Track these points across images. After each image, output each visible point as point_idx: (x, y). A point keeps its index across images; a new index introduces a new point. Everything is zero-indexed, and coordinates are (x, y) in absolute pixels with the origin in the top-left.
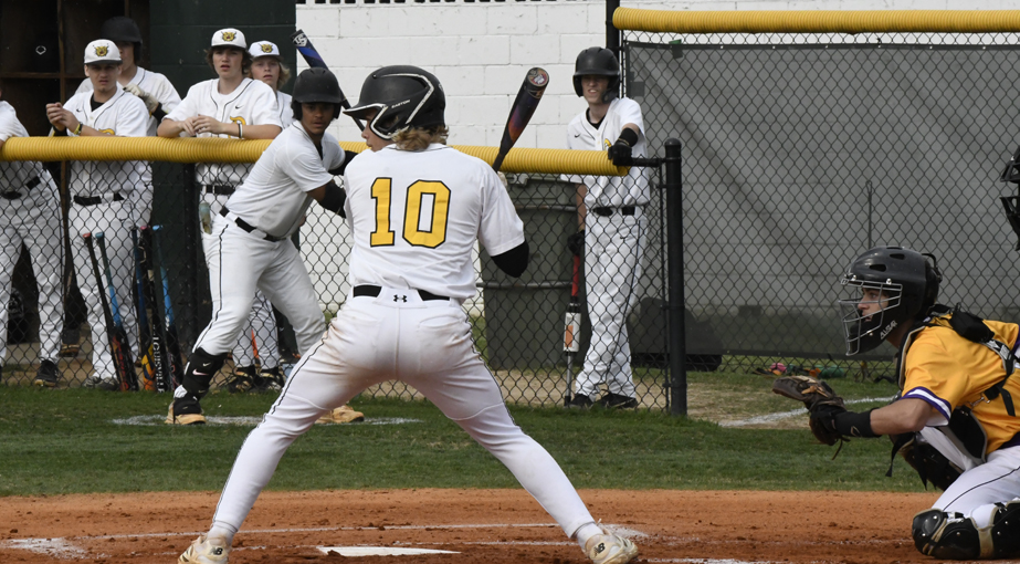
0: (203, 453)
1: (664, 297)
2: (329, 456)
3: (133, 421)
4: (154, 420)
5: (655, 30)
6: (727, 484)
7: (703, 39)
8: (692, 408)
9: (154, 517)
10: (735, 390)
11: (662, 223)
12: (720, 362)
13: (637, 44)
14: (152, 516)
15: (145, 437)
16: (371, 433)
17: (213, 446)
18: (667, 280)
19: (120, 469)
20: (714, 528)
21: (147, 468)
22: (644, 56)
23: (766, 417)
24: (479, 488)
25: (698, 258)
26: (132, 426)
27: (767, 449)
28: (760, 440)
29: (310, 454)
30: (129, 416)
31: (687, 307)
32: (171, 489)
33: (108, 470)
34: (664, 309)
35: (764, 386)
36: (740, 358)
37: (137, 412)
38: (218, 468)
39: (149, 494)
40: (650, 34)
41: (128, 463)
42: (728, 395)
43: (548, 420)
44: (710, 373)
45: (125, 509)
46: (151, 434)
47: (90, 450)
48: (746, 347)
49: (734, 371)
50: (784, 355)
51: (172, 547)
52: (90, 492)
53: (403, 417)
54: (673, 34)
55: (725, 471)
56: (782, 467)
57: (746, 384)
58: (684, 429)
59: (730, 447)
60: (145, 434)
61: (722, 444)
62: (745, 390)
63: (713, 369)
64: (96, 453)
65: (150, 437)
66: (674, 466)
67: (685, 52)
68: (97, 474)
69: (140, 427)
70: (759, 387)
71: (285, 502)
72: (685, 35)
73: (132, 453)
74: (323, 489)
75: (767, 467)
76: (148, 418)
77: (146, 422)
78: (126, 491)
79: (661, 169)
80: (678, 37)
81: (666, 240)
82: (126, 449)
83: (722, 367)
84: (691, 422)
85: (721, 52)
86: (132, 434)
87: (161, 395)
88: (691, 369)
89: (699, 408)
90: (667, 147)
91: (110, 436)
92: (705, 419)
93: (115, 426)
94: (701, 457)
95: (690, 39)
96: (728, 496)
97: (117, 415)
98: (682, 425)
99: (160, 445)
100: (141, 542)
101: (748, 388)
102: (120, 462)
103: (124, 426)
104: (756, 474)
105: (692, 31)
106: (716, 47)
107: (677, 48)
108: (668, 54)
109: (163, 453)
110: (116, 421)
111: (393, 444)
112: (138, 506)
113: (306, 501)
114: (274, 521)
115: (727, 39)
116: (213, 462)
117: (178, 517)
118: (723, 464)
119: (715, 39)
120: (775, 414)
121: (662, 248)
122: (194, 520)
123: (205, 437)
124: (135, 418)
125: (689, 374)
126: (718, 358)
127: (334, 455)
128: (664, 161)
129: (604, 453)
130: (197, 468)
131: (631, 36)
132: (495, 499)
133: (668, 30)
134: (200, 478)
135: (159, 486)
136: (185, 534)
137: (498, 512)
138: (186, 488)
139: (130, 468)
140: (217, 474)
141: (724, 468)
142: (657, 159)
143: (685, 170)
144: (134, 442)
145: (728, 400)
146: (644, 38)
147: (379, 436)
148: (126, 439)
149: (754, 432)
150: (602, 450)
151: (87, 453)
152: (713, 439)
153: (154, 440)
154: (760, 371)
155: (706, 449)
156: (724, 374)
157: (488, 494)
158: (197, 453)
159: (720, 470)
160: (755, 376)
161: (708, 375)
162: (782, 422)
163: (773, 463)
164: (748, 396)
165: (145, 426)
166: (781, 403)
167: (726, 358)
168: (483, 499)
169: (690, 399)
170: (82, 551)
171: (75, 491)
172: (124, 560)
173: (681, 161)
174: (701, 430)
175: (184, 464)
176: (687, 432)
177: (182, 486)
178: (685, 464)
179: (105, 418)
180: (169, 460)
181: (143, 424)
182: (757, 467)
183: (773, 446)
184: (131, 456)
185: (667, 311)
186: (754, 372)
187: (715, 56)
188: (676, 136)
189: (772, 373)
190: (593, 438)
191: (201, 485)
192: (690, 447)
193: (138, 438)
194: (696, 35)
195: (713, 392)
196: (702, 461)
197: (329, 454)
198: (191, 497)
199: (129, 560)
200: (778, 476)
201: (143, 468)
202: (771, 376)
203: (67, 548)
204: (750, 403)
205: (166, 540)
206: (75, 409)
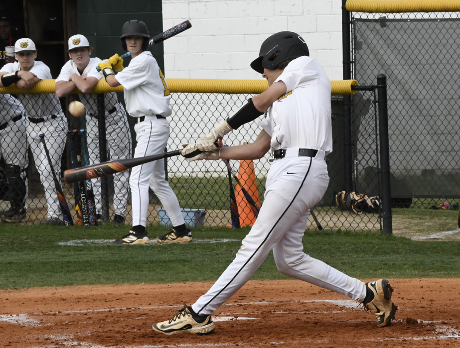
0: (111, 262)
1: (378, 166)
2: (184, 262)
3: (71, 243)
4: (82, 243)
5: (371, 12)
6: (415, 275)
7: (398, 16)
8: (396, 229)
9: (80, 300)
10: (420, 219)
11: (376, 123)
12: (411, 202)
13: (360, 20)
14: (79, 300)
15: (77, 253)
16: (209, 248)
17: (117, 258)
18: (379, 156)
19: (61, 272)
20: (408, 301)
21: (77, 271)
22: (364, 27)
23: (438, 234)
24: (271, 279)
25: (397, 143)
26: (70, 246)
27: (438, 253)
28: (435, 248)
29: (173, 261)
30: (68, 240)
31: (391, 170)
32: (91, 284)
33: (54, 272)
34: (378, 173)
35: (437, 216)
36: (422, 200)
37: (73, 238)
38: (119, 270)
39: (78, 287)
40: (367, 14)
41: (66, 268)
42: (416, 221)
43: (311, 238)
44: (406, 209)
45: (63, 296)
46: (81, 251)
47: (44, 261)
48: (425, 193)
49: (419, 207)
50: (446, 197)
51: (90, 318)
52: (43, 286)
53: (227, 238)
54: (381, 14)
55: (415, 267)
56: (448, 264)
57: (427, 215)
58: (391, 242)
59: (417, 252)
60: (77, 250)
61: (413, 251)
62: (426, 219)
63: (408, 206)
64: (48, 263)
65: (80, 253)
66: (385, 264)
67: (388, 23)
68: (48, 276)
69: (74, 246)
70: (434, 216)
71: (157, 290)
72: (388, 14)
73: (69, 262)
74: (180, 282)
75: (439, 264)
76: (79, 241)
77: (78, 244)
78: (64, 285)
79: (375, 92)
80: (384, 15)
81: (378, 132)
82: (66, 259)
83: (412, 205)
84: (395, 238)
85: (409, 23)
86: (70, 251)
87: (87, 227)
88: (394, 207)
89: (399, 229)
90: (378, 79)
91: (57, 253)
92: (403, 236)
93: (60, 246)
94: (401, 258)
95: (391, 16)
96: (416, 282)
97: (61, 240)
98: (390, 240)
99: (86, 257)
100: (71, 316)
101: (428, 217)
102: (62, 268)
103: (65, 246)
104: (433, 268)
105: (392, 12)
106: (406, 20)
107: (383, 22)
108: (378, 26)
109: (87, 262)
110: (60, 244)
111: (221, 254)
112: (71, 294)
113: (169, 289)
114: (150, 302)
115: (412, 16)
116: (116, 267)
117: (94, 300)
118: (414, 262)
119: (405, 16)
120: (443, 232)
121: (376, 137)
122: (104, 302)
123: (113, 252)
124: (72, 241)
125: (393, 209)
126: (410, 200)
127: (187, 261)
128: (376, 87)
129: (344, 257)
130: (106, 271)
131: (357, 15)
132: (280, 286)
133: (378, 11)
134: (108, 276)
135: (84, 282)
136: (98, 310)
137: (282, 294)
138: (100, 283)
139: (68, 271)
140: (118, 274)
141: (414, 265)
142: (373, 86)
143: (389, 92)
144: (71, 255)
145: (416, 225)
146: (364, 16)
147: (213, 250)
148: (66, 253)
149: (431, 243)
150: (343, 255)
151: (43, 263)
152: (408, 248)
153: (82, 254)
154: (434, 207)
155: (404, 254)
156: (414, 209)
157: (277, 283)
158: (107, 262)
159: (411, 267)
160: (432, 210)
161: (404, 210)
162: (447, 237)
163: (442, 262)
164: (428, 222)
165: (77, 246)
166: (446, 225)
167: (415, 200)
168: (273, 286)
169: (393, 224)
170: (37, 322)
171: (34, 286)
172: (62, 327)
173: (386, 87)
174: (401, 242)
175: (99, 268)
176: (392, 244)
177: (97, 281)
178: (391, 263)
179: (54, 242)
180: (90, 266)
181: (76, 245)
182: (433, 264)
183: (442, 251)
184: (69, 264)
185: (380, 174)
186: (431, 208)
187: (405, 25)
188: (384, 73)
189: (441, 208)
190: (338, 248)
191: (109, 281)
192: (394, 253)
193: (72, 253)
194: (395, 14)
195: (407, 220)
196: (401, 261)
197: (184, 261)
198: (102, 288)
199: (64, 327)
200: (445, 269)
201: (75, 271)
202: (441, 210)
203: (28, 320)
204: (429, 226)
205: (86, 314)
206: (37, 237)
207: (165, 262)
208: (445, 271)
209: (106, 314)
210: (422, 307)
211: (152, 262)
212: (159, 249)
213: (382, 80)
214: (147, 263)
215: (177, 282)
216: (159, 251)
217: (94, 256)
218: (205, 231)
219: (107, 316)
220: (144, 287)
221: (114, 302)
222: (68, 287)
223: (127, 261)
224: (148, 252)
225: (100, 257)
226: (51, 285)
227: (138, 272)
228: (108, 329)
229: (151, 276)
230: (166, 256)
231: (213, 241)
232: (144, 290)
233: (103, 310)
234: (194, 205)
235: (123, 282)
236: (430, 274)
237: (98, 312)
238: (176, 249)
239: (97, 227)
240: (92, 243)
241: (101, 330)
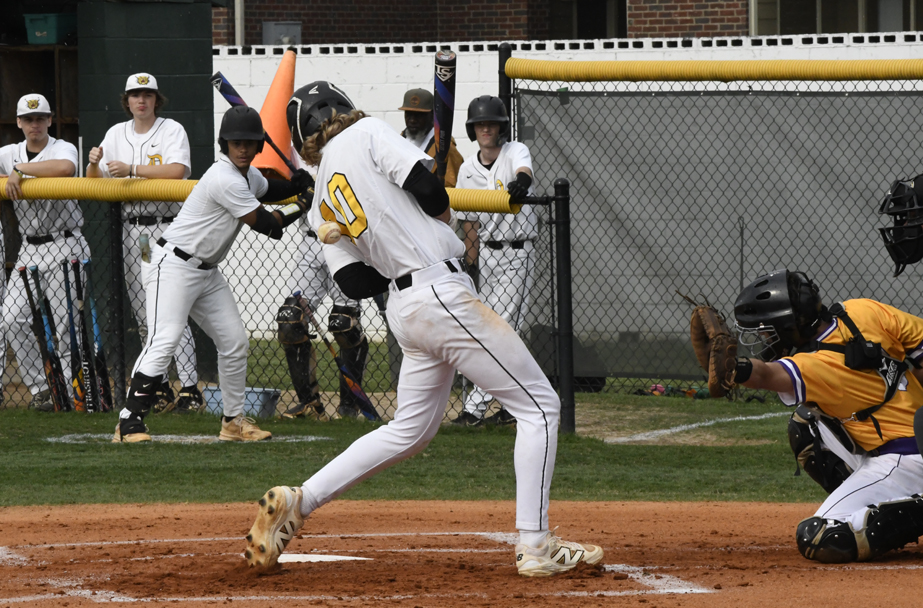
0: (132, 469)
1: (553, 324)
2: (248, 471)
3: (66, 439)
4: (84, 439)
5: (544, 79)
6: (615, 496)
7: (588, 87)
8: (580, 426)
9: (89, 527)
10: (619, 409)
11: (552, 256)
12: (604, 383)
13: (528, 92)
14: (87, 527)
15: (78, 454)
16: (285, 450)
17: (140, 462)
18: (556, 308)
19: (55, 483)
20: (605, 536)
21: (81, 482)
22: (533, 103)
23: (648, 434)
24: (388, 499)
25: (584, 288)
26: (65, 444)
27: (650, 463)
28: (644, 455)
29: (231, 469)
30: (61, 435)
31: (575, 334)
32: (105, 502)
33: (45, 484)
34: (554, 335)
35: (645, 406)
36: (622, 379)
37: (69, 431)
38: (146, 482)
39: (83, 506)
40: (539, 82)
41: (63, 478)
42: (612, 414)
43: (447, 437)
44: (595, 394)
45: (62, 520)
46: (83, 451)
47: (27, 466)
48: (628, 369)
49: (617, 392)
50: (663, 377)
51: (108, 555)
52: (29, 504)
53: (314, 435)
54: (560, 83)
55: (613, 483)
56: (665, 480)
57: (629, 404)
58: (573, 445)
59: (615, 461)
60: (77, 451)
61: (608, 459)
62: (628, 410)
63: (598, 390)
64: (33, 469)
65: (82, 454)
66: (566, 479)
67: (571, 98)
68: (35, 489)
69: (73, 444)
70: (640, 406)
71: (210, 514)
72: (572, 83)
73: (66, 468)
74: (244, 501)
75: (651, 480)
76: (79, 437)
77: (78, 440)
78: (62, 503)
79: (550, 206)
80: (565, 85)
81: (555, 271)
82: (61, 464)
83: (605, 388)
84: (579, 439)
85: (605, 99)
86: (65, 451)
87: (90, 415)
88: (578, 390)
89: (585, 426)
90: (556, 187)
91: (44, 453)
92: (591, 436)
93: (49, 444)
94: (590, 471)
95: (577, 87)
96: (617, 506)
97: (50, 434)
98: (570, 442)
99: (91, 461)
100: (78, 550)
101: (630, 407)
102: (55, 477)
103: (57, 444)
104: (641, 487)
105: (578, 79)
106: (600, 94)
107: (564, 95)
108: (556, 101)
109: (94, 468)
110: (49, 440)
111: (306, 459)
112: (74, 517)
113: (229, 513)
114: (200, 531)
115: (610, 87)
116: (141, 477)
117: (112, 527)
118: (611, 477)
119: (599, 87)
120: (656, 432)
121: (552, 279)
122: (127, 530)
123: (133, 453)
124: (68, 436)
125: (576, 394)
126: (602, 380)
127: (253, 470)
128: (553, 199)
129: (501, 468)
130: (126, 482)
131: (522, 84)
132: (402, 510)
133: (555, 78)
134: (130, 491)
135: (93, 499)
136: (119, 543)
137: (406, 522)
138: (117, 501)
139: (65, 482)
140: (145, 488)
141: (611, 481)
142: (548, 198)
143: (572, 208)
144: (68, 458)
145: (612, 419)
146: (534, 86)
147: (292, 453)
148: (60, 455)
149: (637, 448)
150: (499, 465)
151: (24, 469)
152: (600, 455)
153: (86, 457)
154: (641, 392)
155: (594, 464)
156: (608, 394)
157: (396, 505)
158: (126, 469)
159: (607, 483)
160: (636, 396)
161: (593, 396)
162: (662, 439)
163: (656, 477)
164: (630, 415)
165: (77, 444)
166: (661, 421)
167: (609, 380)
168: (392, 511)
169: (577, 418)
170: (24, 559)
171: (15, 504)
172: (64, 567)
173: (569, 199)
174: (589, 446)
175: (115, 479)
176: (575, 448)
177: (114, 498)
178: (575, 478)
179: (40, 436)
180: (100, 475)
181: (75, 442)
182: (642, 480)
183: (655, 460)
184: (66, 472)
185: (557, 337)
186: (635, 393)
187: (599, 102)
188: (564, 176)
189: (652, 394)
190: (490, 453)
191: (131, 498)
192: (579, 462)
193: (70, 455)
194: (582, 83)
195: (598, 411)
196: (590, 474)
197: (248, 469)
198: (123, 509)
199: (68, 567)
200: (661, 488)
201: (77, 482)
202: (651, 397)
203: (10, 556)
204: (632, 421)
205: (101, 548)
206: (12, 428)
207: (217, 470)
208: (661, 490)
209: (132, 549)
210: (627, 546)
211: (197, 470)
212: (207, 450)
213: (562, 188)
214: (189, 472)
215: (241, 501)
216: (206, 453)
217: (105, 460)
218: (277, 423)
219: (134, 552)
220: (188, 508)
221: (144, 530)
222: (68, 506)
223: (157, 469)
224: (191, 454)
225: (115, 462)
226: (42, 504)
227: (176, 486)
228: (137, 571)
229: (197, 492)
230: (219, 462)
231: (292, 439)
232: (189, 513)
233: (126, 542)
234: (258, 383)
235: (154, 500)
236: (637, 494)
237: (121, 545)
238: (234, 451)
239: (106, 414)
240: (100, 439)
241: (126, 572)
